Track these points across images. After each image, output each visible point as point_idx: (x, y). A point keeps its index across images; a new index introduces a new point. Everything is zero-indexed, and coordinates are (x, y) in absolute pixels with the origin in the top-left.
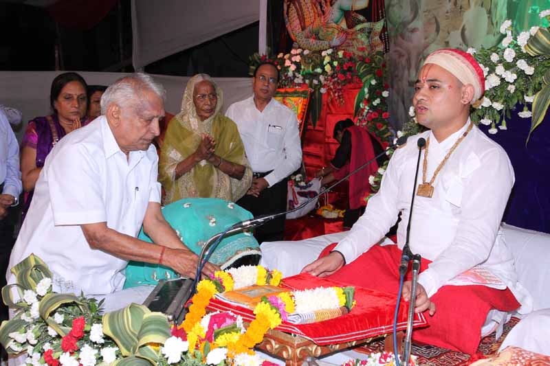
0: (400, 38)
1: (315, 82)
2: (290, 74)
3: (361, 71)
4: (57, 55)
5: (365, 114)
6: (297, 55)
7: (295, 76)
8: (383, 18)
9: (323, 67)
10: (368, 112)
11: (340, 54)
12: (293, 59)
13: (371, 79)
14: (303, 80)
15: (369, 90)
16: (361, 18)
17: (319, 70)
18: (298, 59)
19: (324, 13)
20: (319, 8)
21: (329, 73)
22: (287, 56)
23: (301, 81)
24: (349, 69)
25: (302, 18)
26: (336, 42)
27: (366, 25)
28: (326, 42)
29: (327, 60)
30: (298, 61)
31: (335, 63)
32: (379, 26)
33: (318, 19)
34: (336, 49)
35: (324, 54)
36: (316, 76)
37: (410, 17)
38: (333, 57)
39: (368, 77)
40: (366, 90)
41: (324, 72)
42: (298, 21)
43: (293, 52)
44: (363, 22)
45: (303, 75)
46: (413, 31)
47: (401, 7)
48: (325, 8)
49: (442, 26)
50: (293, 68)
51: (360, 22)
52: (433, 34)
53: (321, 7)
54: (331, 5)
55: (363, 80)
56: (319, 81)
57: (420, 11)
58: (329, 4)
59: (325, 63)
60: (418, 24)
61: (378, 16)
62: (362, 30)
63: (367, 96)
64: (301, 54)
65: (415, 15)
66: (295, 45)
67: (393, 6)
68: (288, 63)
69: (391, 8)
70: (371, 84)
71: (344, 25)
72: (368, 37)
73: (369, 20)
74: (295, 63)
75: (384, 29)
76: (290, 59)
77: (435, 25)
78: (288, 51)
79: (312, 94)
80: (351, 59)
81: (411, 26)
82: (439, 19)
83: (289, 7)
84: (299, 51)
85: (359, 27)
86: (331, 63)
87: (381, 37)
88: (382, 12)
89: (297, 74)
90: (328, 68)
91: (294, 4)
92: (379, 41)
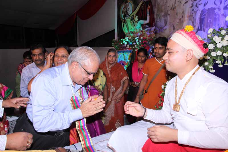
0: (161, 32)
1: (134, 47)
2: (125, 45)
3: (149, 43)
4: (56, 43)
5: (150, 58)
6: (127, 39)
7: (127, 46)
8: (154, 25)
9: (136, 42)
10: (152, 57)
11: (142, 38)
12: (126, 40)
13: (152, 46)
14: (130, 47)
15: (152, 49)
16: (147, 26)
17: (135, 44)
18: (128, 40)
19: (135, 25)
20: (133, 24)
21: (138, 44)
22: (124, 40)
23: (129, 48)
24: (145, 43)
25: (128, 27)
26: (139, 34)
27: (149, 28)
28: (136, 35)
29: (137, 40)
30: (128, 41)
31: (140, 41)
32: (153, 29)
33: (133, 27)
34: (140, 36)
35: (136, 38)
36: (134, 45)
37: (164, 25)
38: (139, 39)
39: (152, 45)
40: (151, 50)
41: (136, 44)
42: (127, 29)
43: (126, 38)
44: (148, 27)
45: (129, 46)
46: (166, 29)
47: (161, 22)
48: (135, 24)
49: (175, 28)
50: (126, 43)
51: (147, 28)
52: (173, 30)
53: (134, 23)
54: (137, 23)
55: (150, 46)
56: (135, 47)
57: (167, 23)
58: (136, 22)
59: (136, 41)
60: (167, 27)
61: (153, 26)
62: (148, 30)
63: (151, 52)
64: (128, 39)
65: (166, 24)
66: (126, 36)
67: (158, 22)
68: (124, 42)
69: (157, 23)
70: (152, 48)
71: (141, 29)
72: (150, 32)
73: (150, 27)
74: (127, 42)
75: (155, 29)
76: (125, 40)
77: (173, 27)
78: (124, 38)
79: (133, 51)
80: (145, 40)
81: (165, 28)
82: (174, 25)
83: (124, 24)
84: (128, 38)
85: (146, 29)
86: (138, 41)
87: (154, 32)
88: (154, 24)
89: (127, 45)
90: (138, 43)
91: (125, 23)
92: (154, 34)
